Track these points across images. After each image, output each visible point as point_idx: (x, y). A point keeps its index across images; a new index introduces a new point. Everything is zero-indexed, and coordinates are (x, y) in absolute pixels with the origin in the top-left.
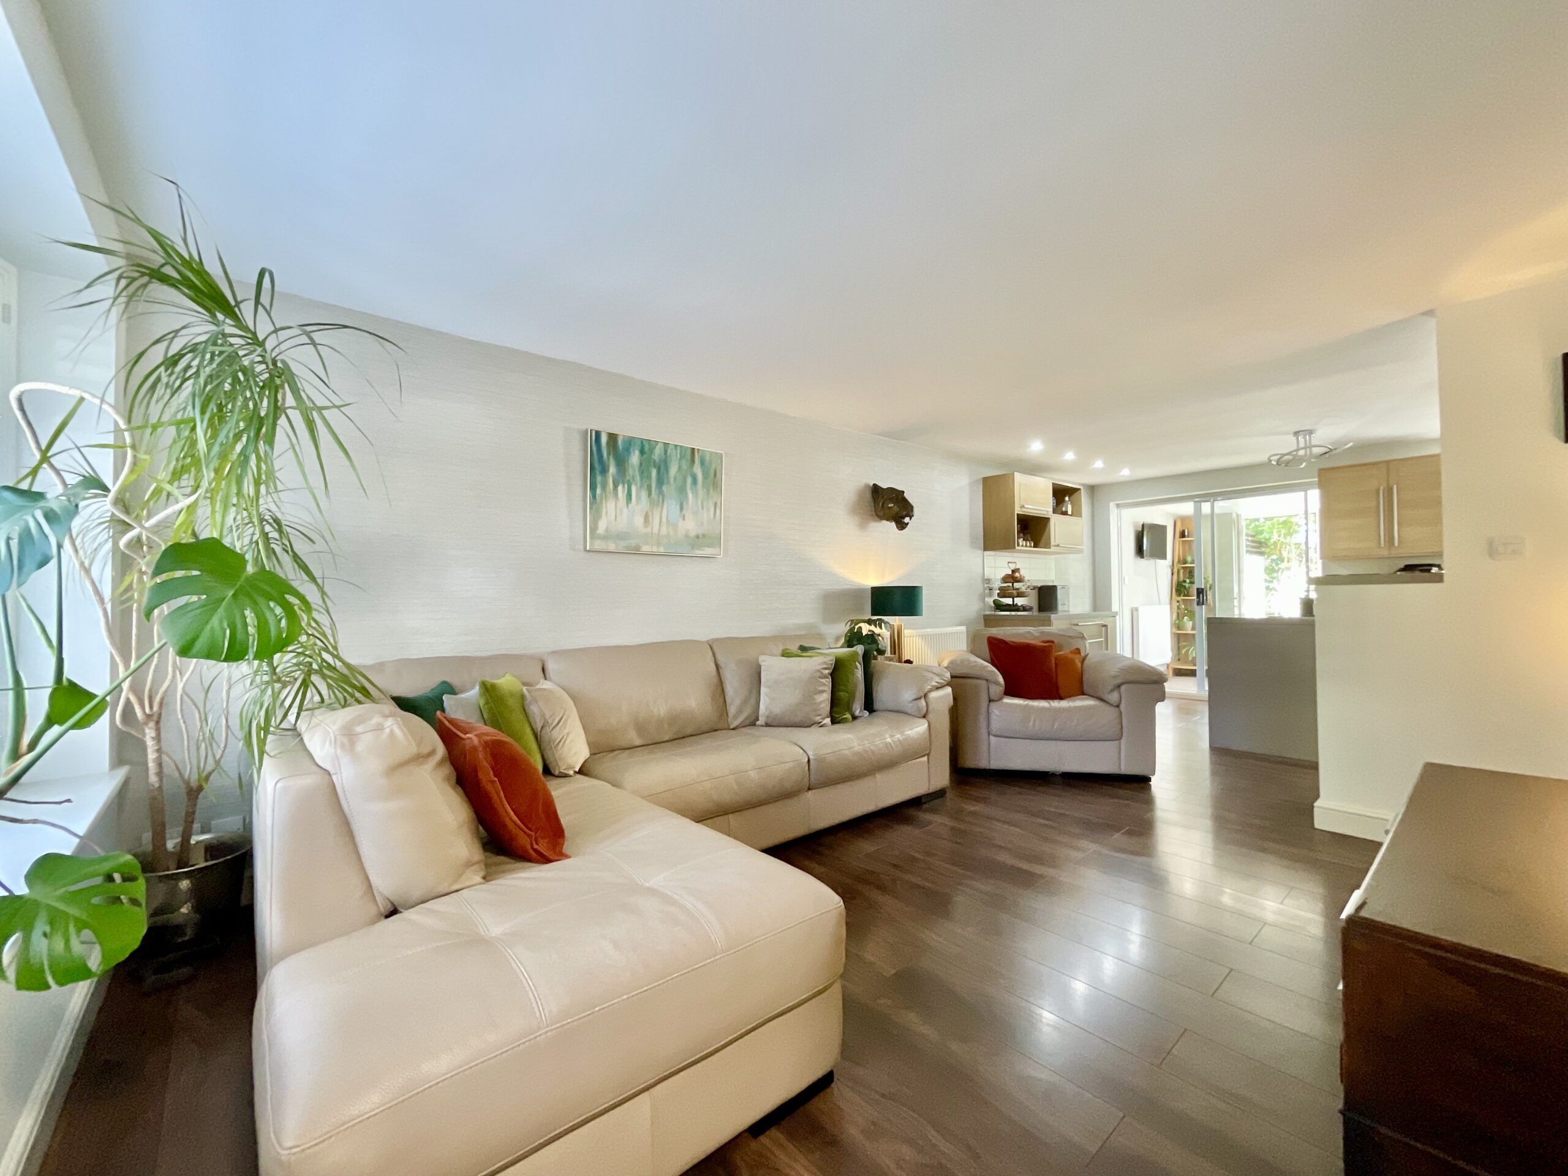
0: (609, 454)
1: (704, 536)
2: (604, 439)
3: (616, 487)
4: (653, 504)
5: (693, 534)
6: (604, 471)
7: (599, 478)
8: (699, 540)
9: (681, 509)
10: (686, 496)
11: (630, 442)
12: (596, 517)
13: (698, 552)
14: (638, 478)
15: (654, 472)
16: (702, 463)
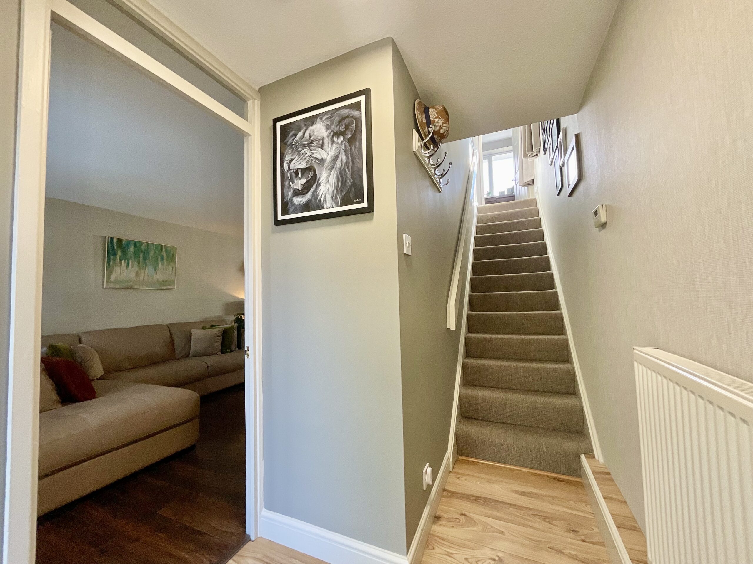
0: (117, 247)
1: (166, 281)
2: (115, 241)
3: (121, 260)
4: (140, 268)
5: (161, 280)
6: (115, 254)
7: (112, 257)
8: (165, 283)
9: (155, 270)
10: (158, 264)
11: (129, 242)
12: (110, 273)
13: (164, 288)
14: (133, 258)
15: (141, 255)
16: (166, 251)
